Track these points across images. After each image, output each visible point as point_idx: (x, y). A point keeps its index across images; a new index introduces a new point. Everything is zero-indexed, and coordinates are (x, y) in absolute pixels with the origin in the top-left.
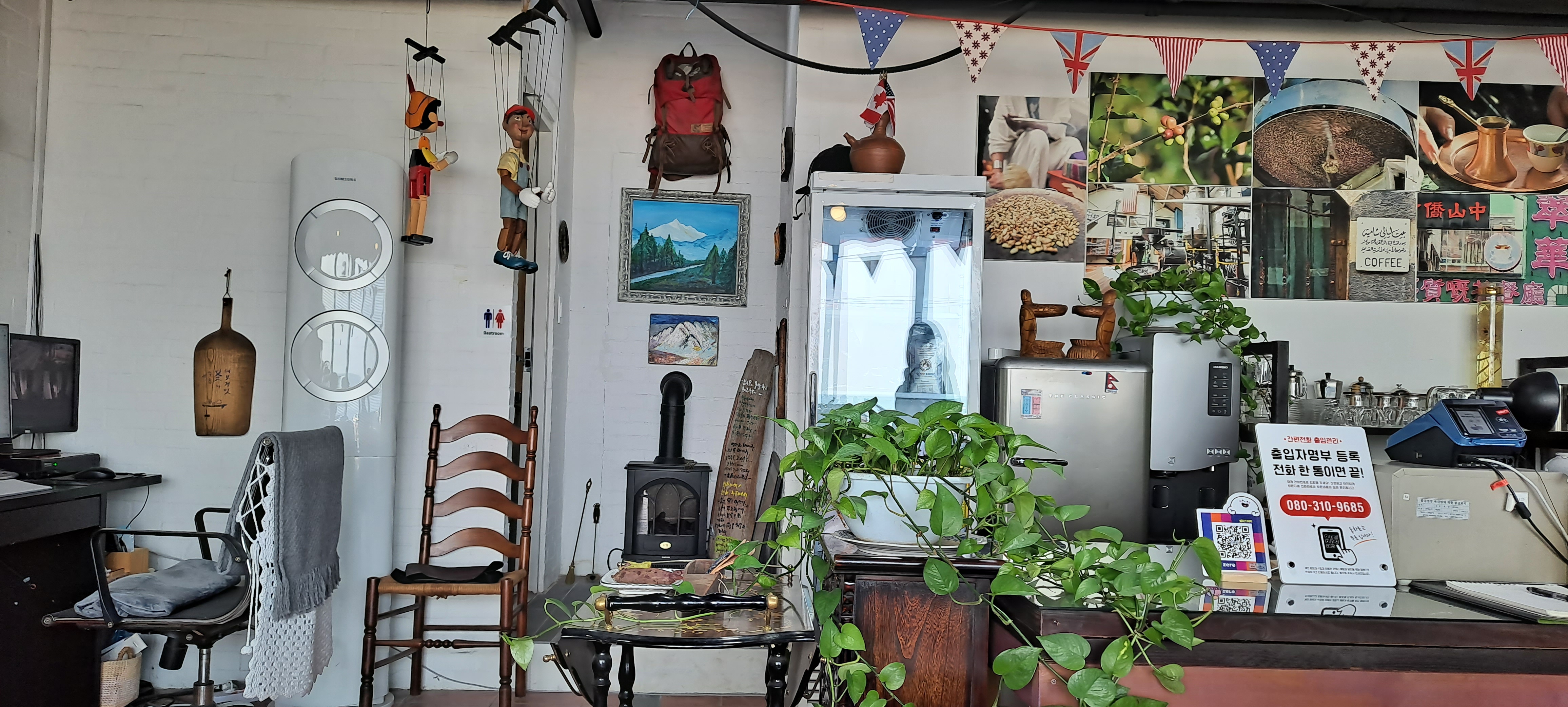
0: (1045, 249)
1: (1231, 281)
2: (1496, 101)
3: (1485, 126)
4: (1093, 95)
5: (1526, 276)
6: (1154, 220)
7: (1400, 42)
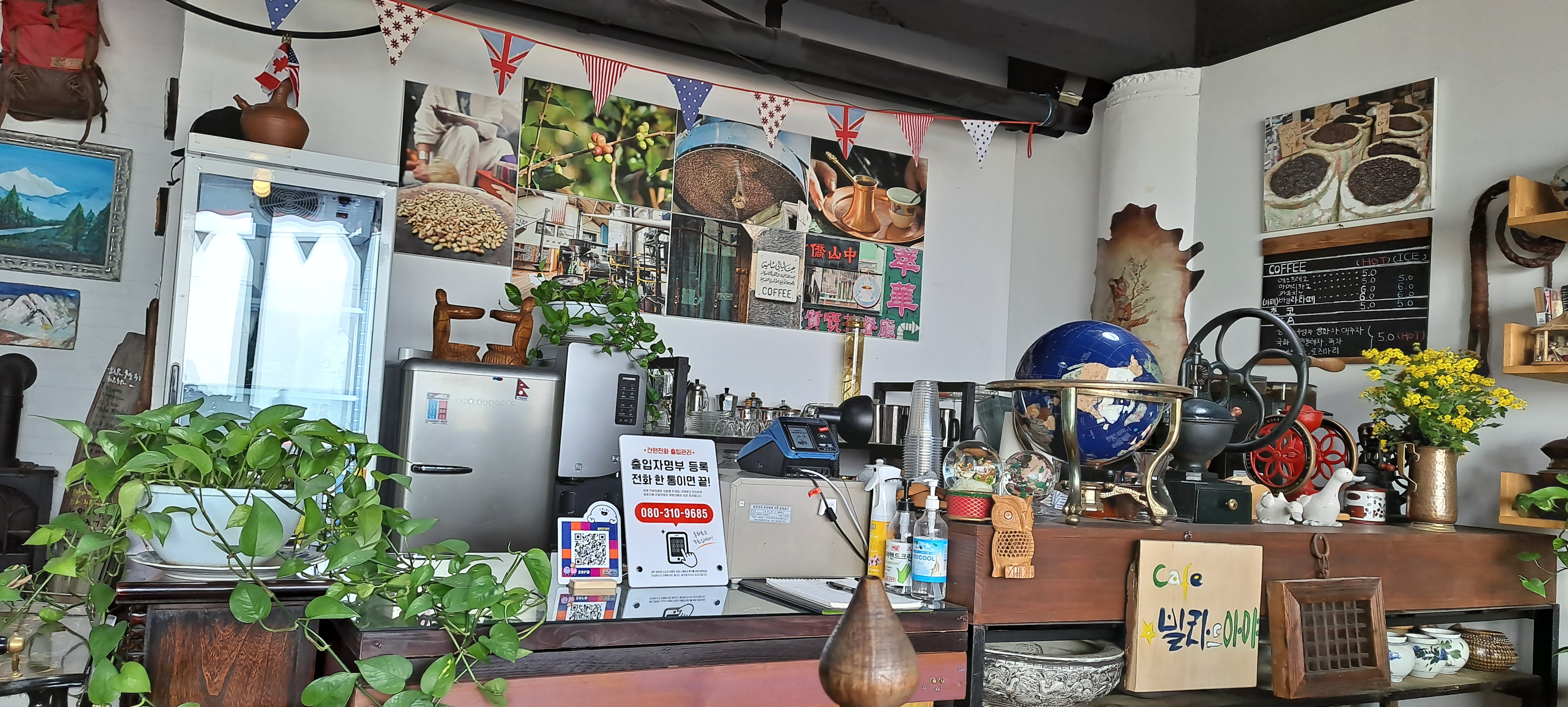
0: (471, 249)
1: (649, 298)
2: (868, 163)
3: (859, 183)
4: (526, 100)
5: (883, 313)
6: (581, 233)
7: (794, 99)
